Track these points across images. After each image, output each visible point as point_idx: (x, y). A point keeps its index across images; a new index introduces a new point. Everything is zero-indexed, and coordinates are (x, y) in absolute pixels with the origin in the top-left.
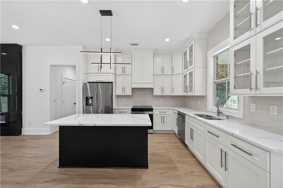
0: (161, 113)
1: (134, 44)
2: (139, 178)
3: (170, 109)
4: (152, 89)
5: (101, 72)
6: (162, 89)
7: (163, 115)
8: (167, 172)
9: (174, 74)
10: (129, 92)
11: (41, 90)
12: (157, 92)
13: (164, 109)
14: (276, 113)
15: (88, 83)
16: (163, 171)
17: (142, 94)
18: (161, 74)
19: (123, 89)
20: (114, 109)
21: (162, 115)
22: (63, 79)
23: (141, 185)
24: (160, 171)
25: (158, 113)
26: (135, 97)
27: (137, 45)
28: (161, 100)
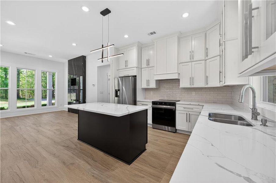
0: (185, 110)
1: (152, 34)
2: (112, 169)
3: (199, 105)
4: (177, 81)
5: (128, 67)
6: (192, 80)
7: (189, 112)
8: (143, 177)
9: (209, 57)
10: (153, 85)
11: (93, 85)
12: (184, 84)
13: (190, 104)
15: (119, 78)
16: (140, 174)
18: (189, 60)
19: (148, 82)
20: (138, 101)
21: (187, 112)
22: (108, 76)
23: (106, 176)
24: (137, 173)
25: (182, 109)
26: (162, 90)
27: (155, 33)
28: (194, 93)
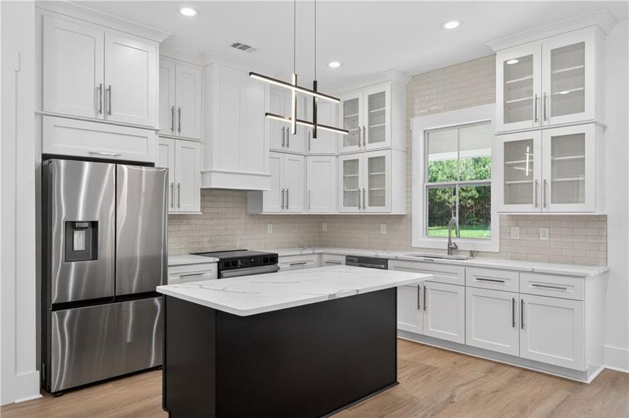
3: (313, 254)
4: (258, 194)
6: (285, 195)
12: (271, 206)
13: (301, 255)
14: (547, 238)
17: (216, 210)
19: (175, 193)
28: (269, 228)
